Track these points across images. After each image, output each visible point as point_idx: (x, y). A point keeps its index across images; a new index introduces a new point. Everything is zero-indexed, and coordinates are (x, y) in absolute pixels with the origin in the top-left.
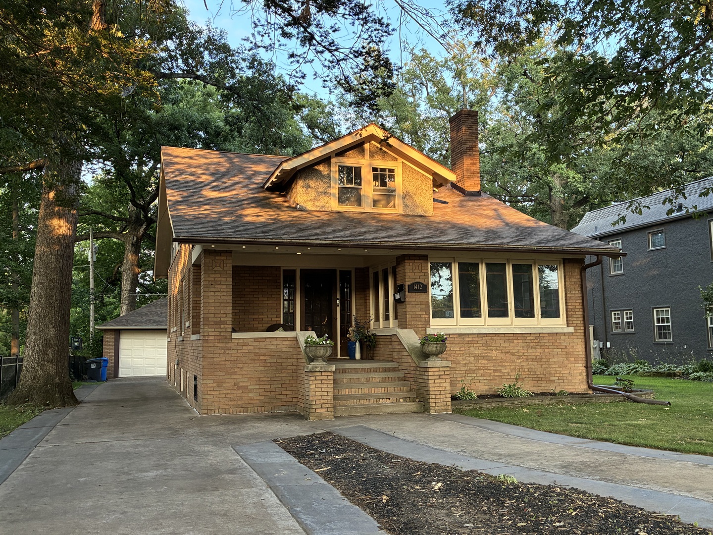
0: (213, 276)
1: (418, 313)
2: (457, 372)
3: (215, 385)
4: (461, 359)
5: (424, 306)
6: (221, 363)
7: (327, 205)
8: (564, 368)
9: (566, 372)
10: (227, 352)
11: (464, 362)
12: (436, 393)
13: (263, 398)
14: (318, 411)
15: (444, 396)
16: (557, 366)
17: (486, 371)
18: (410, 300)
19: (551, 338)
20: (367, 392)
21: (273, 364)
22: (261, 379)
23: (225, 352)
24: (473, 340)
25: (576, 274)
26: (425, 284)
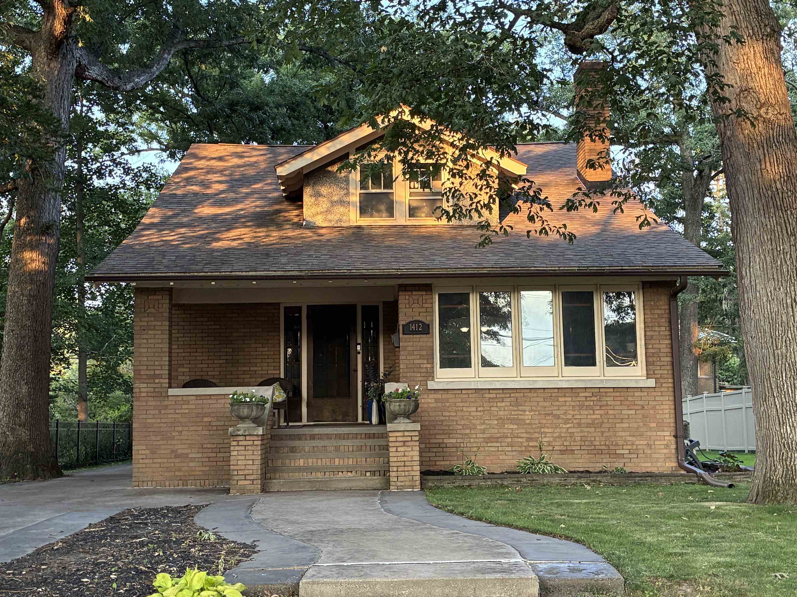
0: (146, 319)
1: (416, 362)
2: (472, 440)
3: (148, 452)
4: (478, 422)
5: (424, 353)
6: (155, 425)
7: (345, 218)
8: (639, 438)
9: (642, 442)
10: (163, 412)
11: (483, 427)
12: (399, 464)
13: (207, 468)
14: (241, 483)
15: (410, 468)
16: (628, 434)
17: (516, 440)
18: (406, 344)
19: (618, 394)
20: (328, 464)
21: (220, 428)
22: (205, 446)
23: (160, 412)
24: (496, 398)
25: (661, 303)
26: (427, 322)
